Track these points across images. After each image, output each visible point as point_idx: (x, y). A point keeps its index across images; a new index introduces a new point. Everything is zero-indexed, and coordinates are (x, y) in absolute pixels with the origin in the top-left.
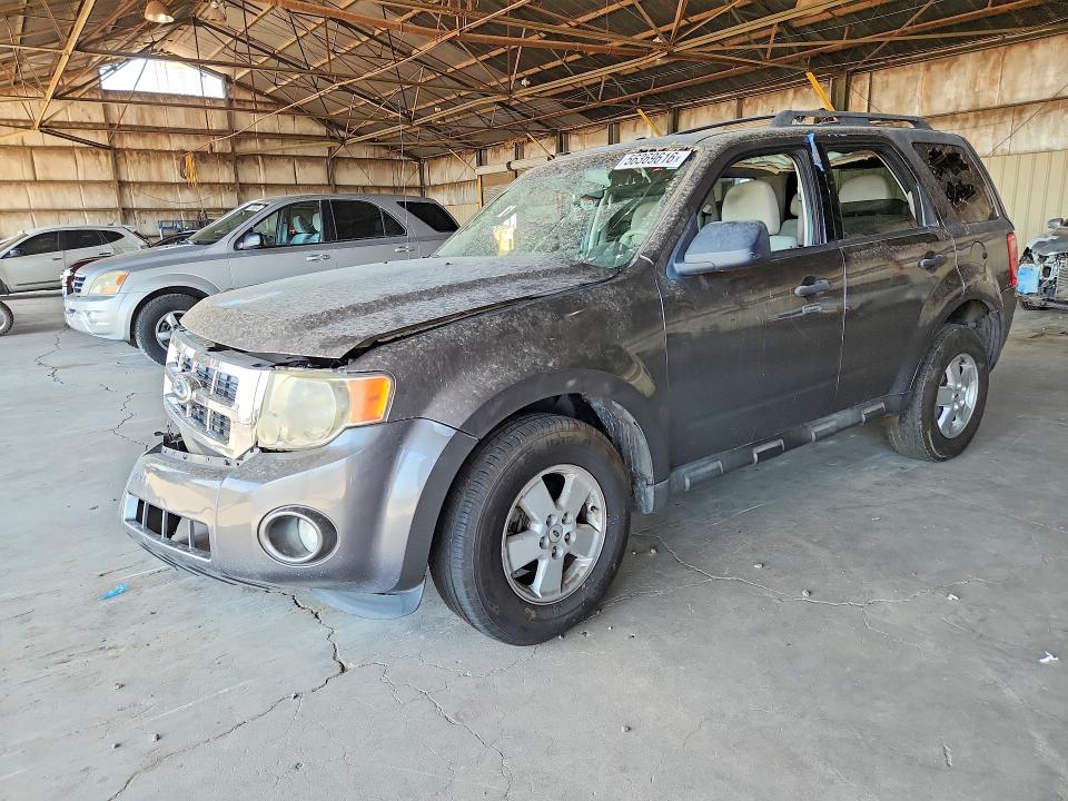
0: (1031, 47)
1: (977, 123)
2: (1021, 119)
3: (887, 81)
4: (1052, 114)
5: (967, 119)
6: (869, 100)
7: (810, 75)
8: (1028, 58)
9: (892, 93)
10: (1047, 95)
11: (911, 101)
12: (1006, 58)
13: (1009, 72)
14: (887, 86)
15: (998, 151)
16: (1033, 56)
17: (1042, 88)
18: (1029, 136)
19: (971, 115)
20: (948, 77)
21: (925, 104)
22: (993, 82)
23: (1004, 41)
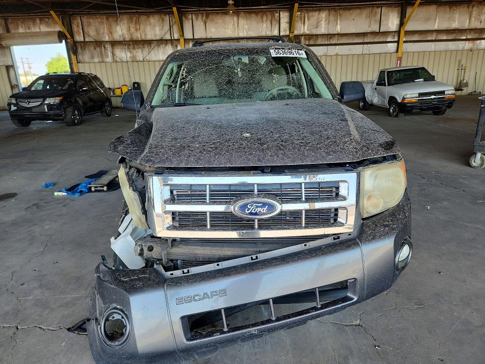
0: (148, 17)
1: (134, 47)
2: (151, 47)
3: (89, 22)
4: (161, 46)
5: (129, 45)
6: (83, 29)
7: (52, 12)
8: (148, 22)
9: (93, 28)
10: (158, 38)
11: (103, 33)
12: (140, 20)
13: (142, 26)
14: (90, 24)
15: (145, 60)
16: (150, 21)
17: (155, 35)
18: (155, 55)
19: (131, 43)
20: (117, 25)
21: (110, 35)
22: (137, 30)
23: (137, 12)
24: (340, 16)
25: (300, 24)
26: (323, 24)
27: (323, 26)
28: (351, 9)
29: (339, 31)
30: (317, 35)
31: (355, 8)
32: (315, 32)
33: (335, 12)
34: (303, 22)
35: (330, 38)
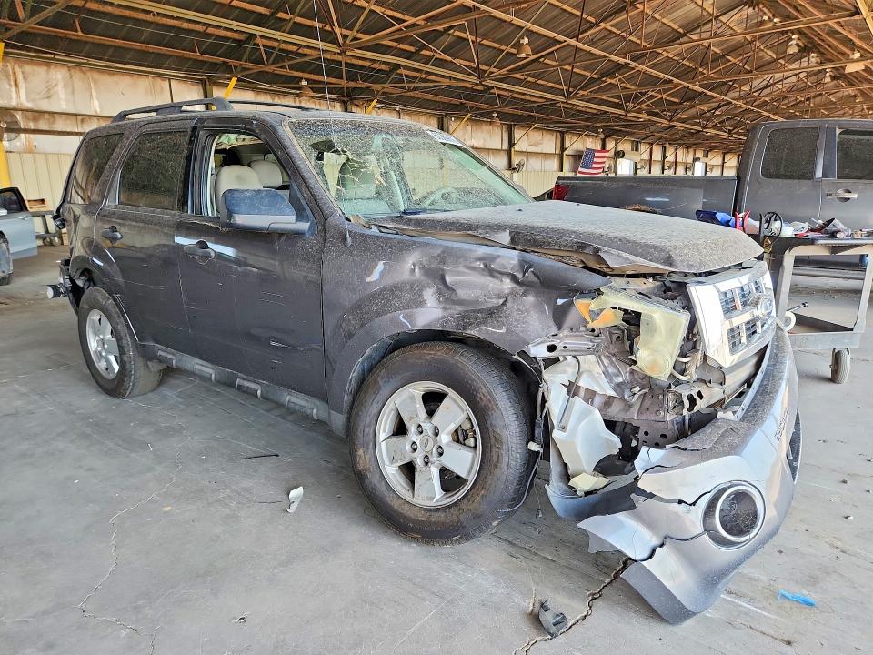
24: (95, 82)
25: (7, 86)
26: (61, 91)
27: (62, 96)
28: (114, 74)
29: (98, 110)
30: (52, 113)
31: (123, 74)
32: (45, 106)
33: (82, 75)
34: (12, 83)
35: (82, 121)
